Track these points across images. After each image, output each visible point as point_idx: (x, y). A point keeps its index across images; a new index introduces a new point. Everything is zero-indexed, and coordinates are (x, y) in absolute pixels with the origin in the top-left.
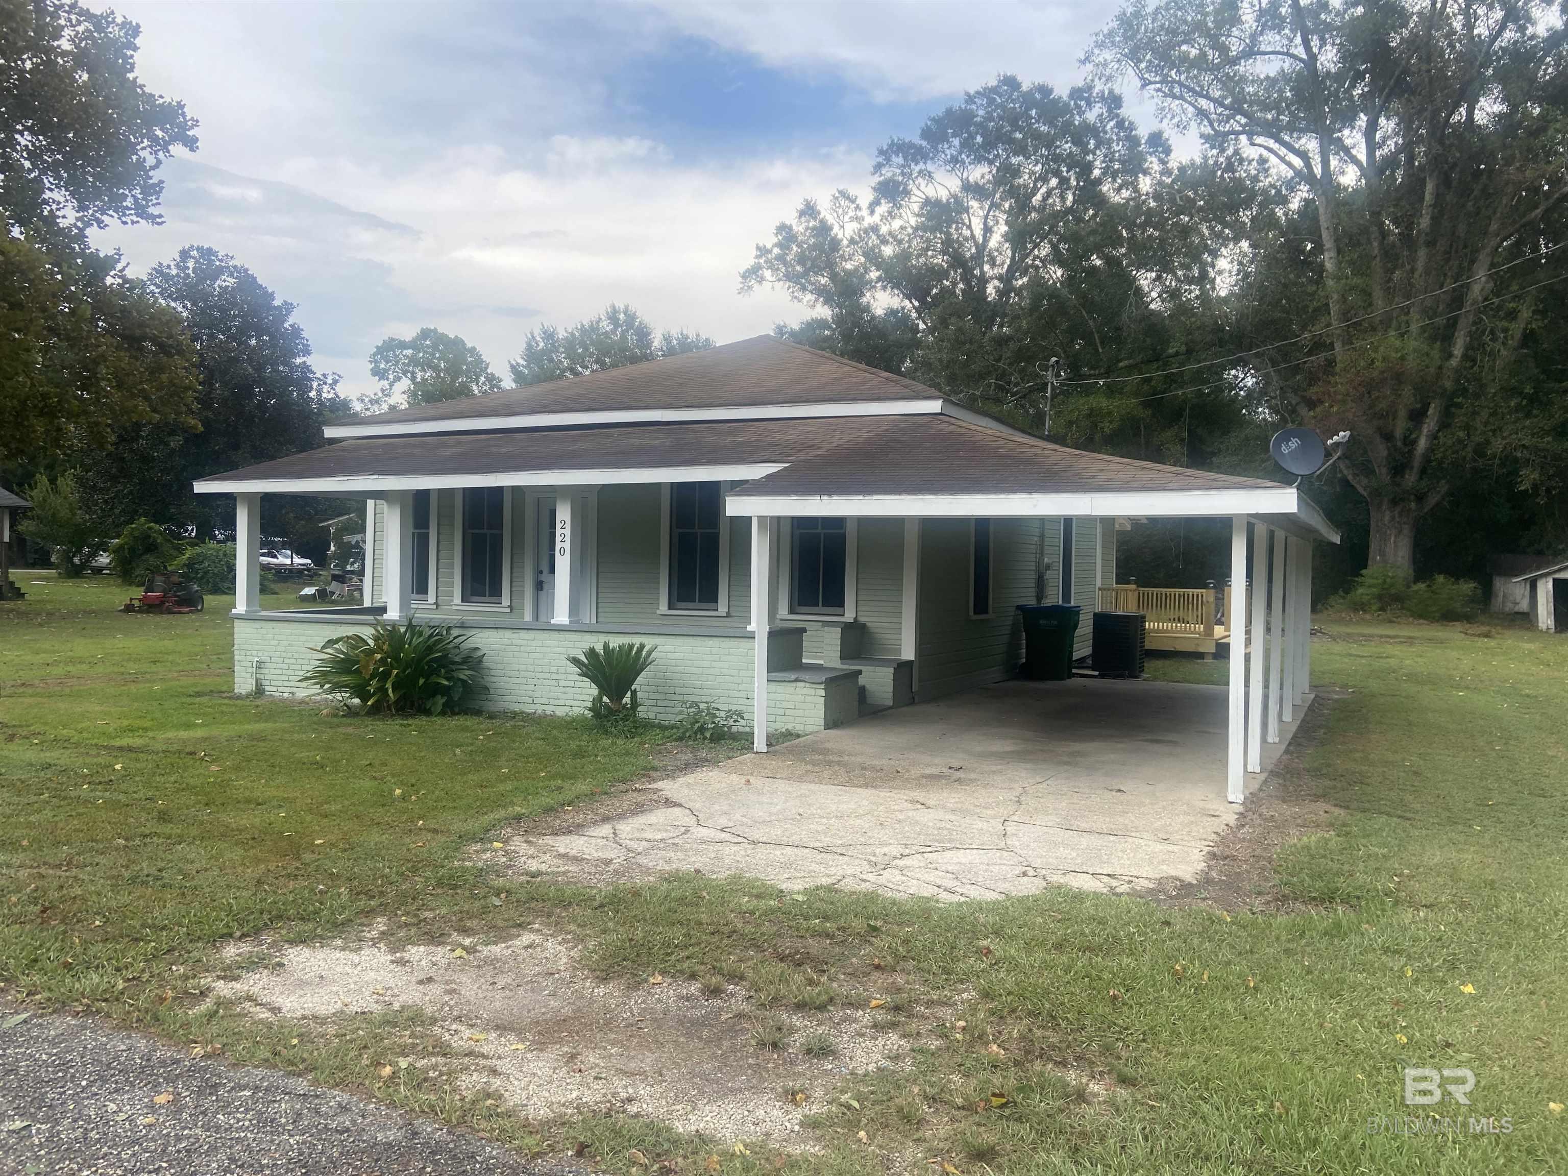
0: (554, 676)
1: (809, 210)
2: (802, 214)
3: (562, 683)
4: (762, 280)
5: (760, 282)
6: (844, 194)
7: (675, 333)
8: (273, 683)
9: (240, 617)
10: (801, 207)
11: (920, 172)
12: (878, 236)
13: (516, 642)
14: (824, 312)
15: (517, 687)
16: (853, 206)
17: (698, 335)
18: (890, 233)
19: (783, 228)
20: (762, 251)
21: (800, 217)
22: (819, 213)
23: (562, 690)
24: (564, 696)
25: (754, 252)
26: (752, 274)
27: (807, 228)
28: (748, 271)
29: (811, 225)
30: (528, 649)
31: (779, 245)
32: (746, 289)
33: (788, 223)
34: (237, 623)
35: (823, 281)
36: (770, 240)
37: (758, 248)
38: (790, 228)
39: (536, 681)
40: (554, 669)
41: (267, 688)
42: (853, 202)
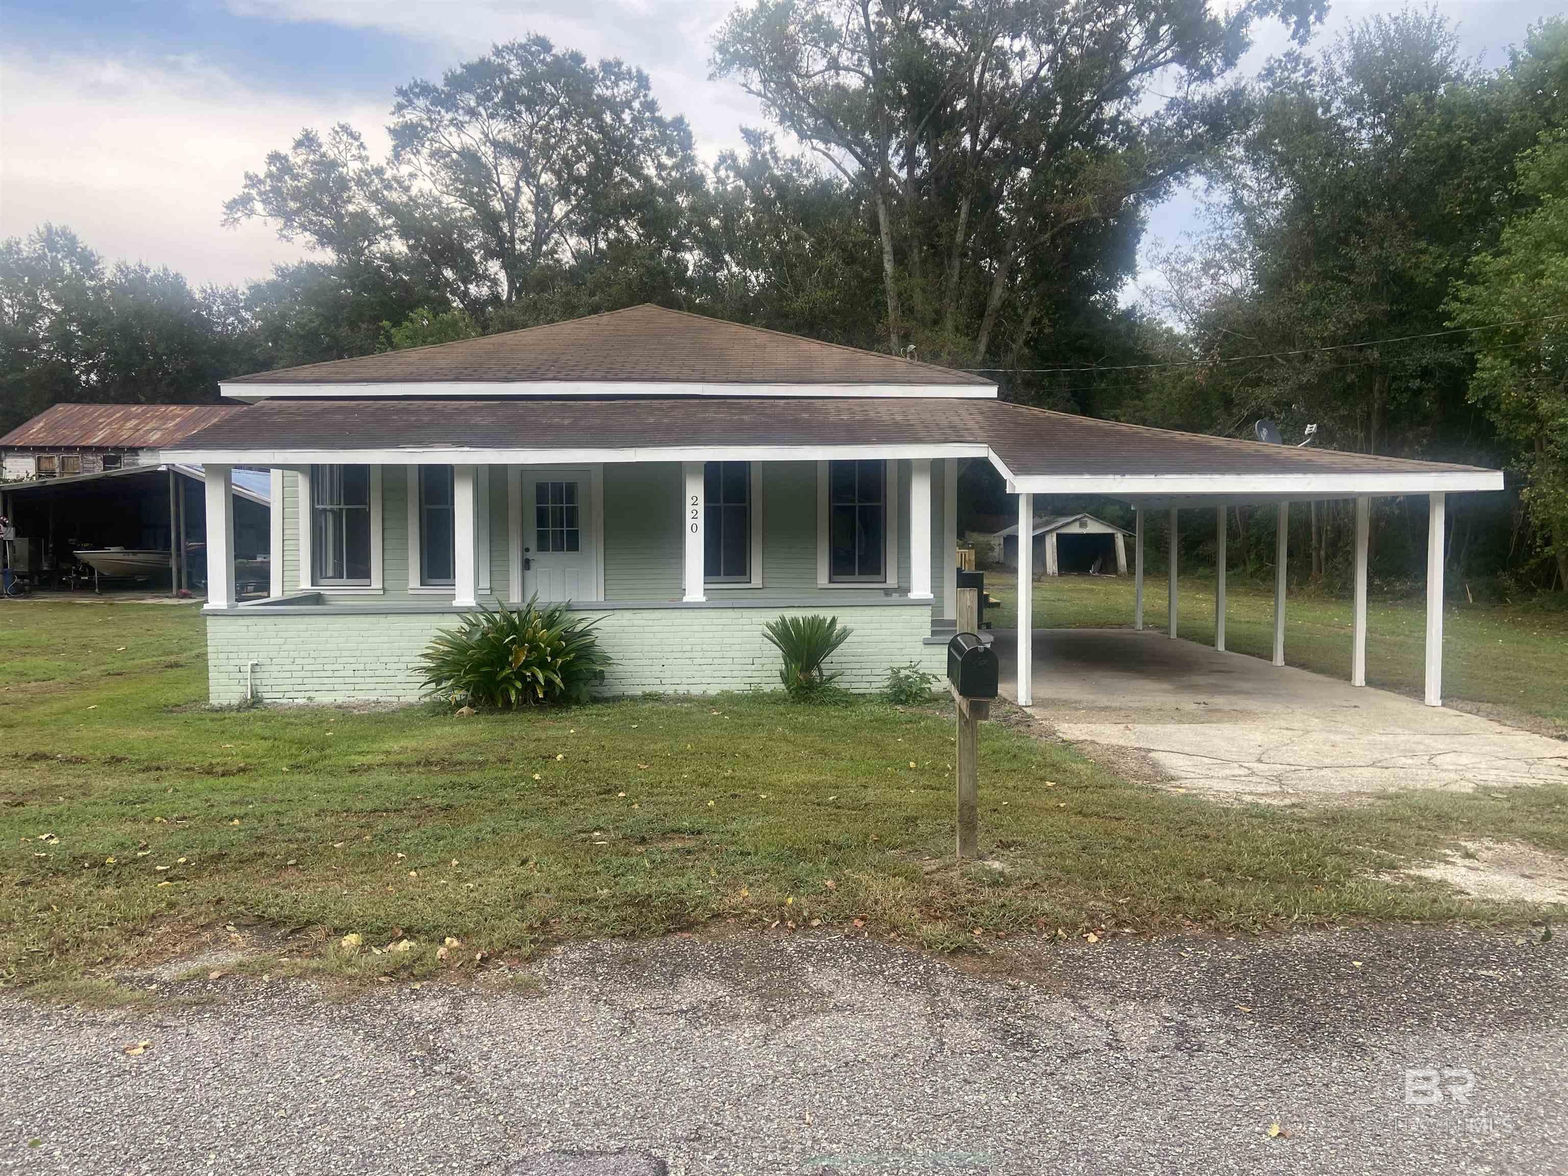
0: (688, 655)
1: (307, 141)
2: (299, 144)
3: (696, 661)
4: (252, 212)
5: (249, 216)
6: (345, 128)
7: (132, 264)
8: (275, 688)
9: (216, 614)
10: (299, 136)
11: (451, 121)
12: (382, 180)
13: (636, 622)
14: (327, 256)
15: (640, 669)
16: (356, 143)
17: (165, 269)
18: (395, 178)
19: (275, 158)
20: (253, 180)
21: (295, 148)
22: (320, 146)
23: (697, 668)
24: (700, 674)
25: (244, 182)
26: (240, 204)
27: (306, 161)
28: (234, 201)
29: (311, 157)
30: (655, 629)
31: (270, 175)
32: (230, 221)
33: (283, 152)
34: (210, 621)
35: (327, 222)
36: (261, 170)
37: (247, 176)
38: (285, 158)
39: (664, 661)
40: (688, 648)
41: (265, 695)
42: (356, 139)
